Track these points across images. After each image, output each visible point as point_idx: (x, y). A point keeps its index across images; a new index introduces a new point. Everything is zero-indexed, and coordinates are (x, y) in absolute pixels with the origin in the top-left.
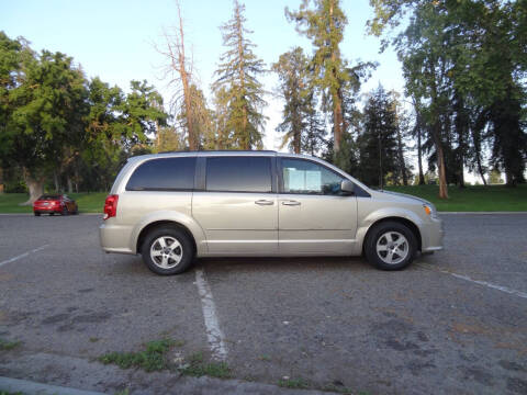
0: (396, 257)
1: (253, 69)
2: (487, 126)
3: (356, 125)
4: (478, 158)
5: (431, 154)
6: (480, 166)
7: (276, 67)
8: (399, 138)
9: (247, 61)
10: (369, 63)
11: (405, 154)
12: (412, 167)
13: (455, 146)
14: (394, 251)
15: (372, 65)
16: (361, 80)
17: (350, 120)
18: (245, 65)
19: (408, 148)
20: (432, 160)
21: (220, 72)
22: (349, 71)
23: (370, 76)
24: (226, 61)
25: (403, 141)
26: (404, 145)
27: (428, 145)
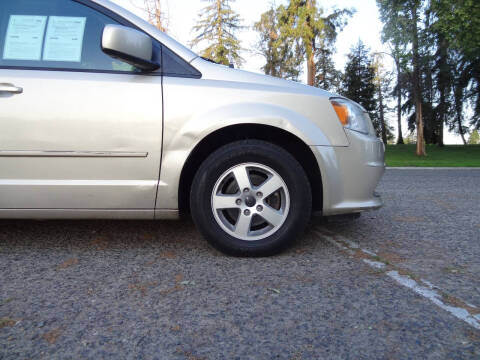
0: (258, 224)
1: (231, 26)
2: (471, 82)
3: (337, 85)
4: (459, 119)
5: (410, 114)
6: (460, 127)
7: (258, 26)
8: (381, 99)
9: (225, 17)
10: (345, 10)
11: (386, 116)
12: (392, 128)
13: (435, 105)
14: (253, 210)
15: (349, 12)
16: (337, 30)
17: (331, 80)
18: (223, 21)
19: (389, 109)
20: (412, 120)
21: (198, 28)
22: (325, 20)
23: (346, 23)
24: (204, 17)
25: (384, 103)
26: (385, 106)
27: (409, 105)
